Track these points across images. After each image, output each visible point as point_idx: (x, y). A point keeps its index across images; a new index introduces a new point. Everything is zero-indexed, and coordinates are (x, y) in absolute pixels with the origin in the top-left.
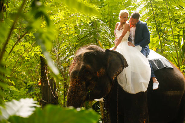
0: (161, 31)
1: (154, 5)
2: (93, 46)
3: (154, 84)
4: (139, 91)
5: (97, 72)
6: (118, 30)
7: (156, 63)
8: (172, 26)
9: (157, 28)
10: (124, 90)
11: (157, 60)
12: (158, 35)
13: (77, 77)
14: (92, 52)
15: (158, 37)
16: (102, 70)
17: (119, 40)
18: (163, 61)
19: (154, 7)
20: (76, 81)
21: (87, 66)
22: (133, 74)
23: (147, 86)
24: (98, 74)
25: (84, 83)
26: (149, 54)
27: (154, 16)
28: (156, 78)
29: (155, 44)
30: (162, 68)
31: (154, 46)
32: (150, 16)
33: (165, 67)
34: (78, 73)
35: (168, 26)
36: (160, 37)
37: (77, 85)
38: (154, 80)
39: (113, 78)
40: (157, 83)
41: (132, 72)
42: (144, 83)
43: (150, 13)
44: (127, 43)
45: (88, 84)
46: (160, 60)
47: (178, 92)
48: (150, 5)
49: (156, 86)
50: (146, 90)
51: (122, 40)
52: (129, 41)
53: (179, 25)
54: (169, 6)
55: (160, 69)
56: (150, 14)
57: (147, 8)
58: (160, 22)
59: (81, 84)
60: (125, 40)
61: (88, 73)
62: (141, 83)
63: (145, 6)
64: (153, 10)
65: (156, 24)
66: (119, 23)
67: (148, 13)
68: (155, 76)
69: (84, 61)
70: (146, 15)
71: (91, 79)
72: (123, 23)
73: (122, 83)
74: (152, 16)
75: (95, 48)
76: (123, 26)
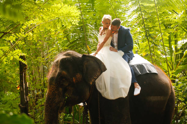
0: (150, 35)
1: (143, 9)
2: (70, 52)
3: (136, 89)
4: (119, 97)
5: (74, 78)
6: (100, 35)
7: (138, 68)
8: (162, 31)
9: (146, 33)
10: (103, 96)
11: (140, 65)
12: (147, 40)
13: (54, 83)
14: (68, 58)
15: (147, 41)
16: (79, 75)
17: (101, 45)
18: (147, 67)
19: (143, 12)
20: (52, 87)
21: (63, 72)
22: (112, 79)
23: (128, 91)
24: (74, 80)
25: (61, 89)
26: (132, 59)
27: (143, 21)
28: (137, 84)
29: (144, 49)
30: (144, 73)
31: (143, 51)
32: (139, 20)
33: (148, 72)
34: (55, 79)
35: (157, 31)
36: (149, 42)
37: (54, 92)
38: (135, 86)
39: (91, 83)
40: (138, 88)
41: (111, 77)
42: (123, 89)
43: (139, 17)
44: (109, 48)
45: (65, 90)
46: (144, 65)
47: (162, 97)
48: (139, 9)
49: (137, 91)
50: (126, 95)
51: (104, 45)
52: (111, 46)
53: (169, 29)
54: (158, 10)
55: (142, 74)
56: (139, 19)
57: (136, 13)
58: (149, 27)
59: (58, 90)
60: (107, 45)
61: (64, 79)
62: (121, 88)
63: (134, 11)
64: (142, 15)
65: (145, 28)
66: (102, 28)
67: (138, 17)
68: (137, 82)
69: (60, 67)
70: (135, 19)
71: (67, 85)
72: (105, 29)
73: (101, 89)
74: (141, 21)
75: (71, 53)
76: (105, 31)
